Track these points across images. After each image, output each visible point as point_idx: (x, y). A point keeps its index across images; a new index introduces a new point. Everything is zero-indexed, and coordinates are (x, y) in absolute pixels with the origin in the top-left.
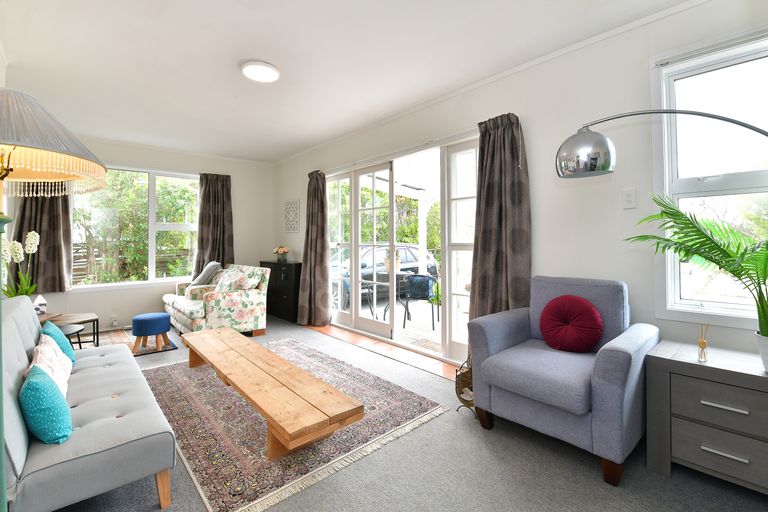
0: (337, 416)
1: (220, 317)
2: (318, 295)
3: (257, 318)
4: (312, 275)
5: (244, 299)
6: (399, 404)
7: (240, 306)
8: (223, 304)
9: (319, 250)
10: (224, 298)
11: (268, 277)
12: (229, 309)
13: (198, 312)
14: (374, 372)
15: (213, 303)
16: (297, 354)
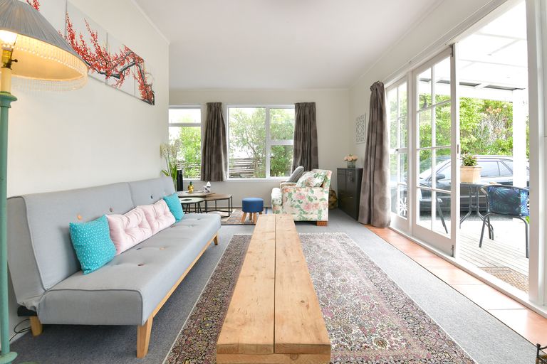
0: (284, 345)
1: (292, 206)
2: (377, 198)
3: (320, 212)
4: (372, 179)
5: (310, 194)
6: (423, 353)
7: (307, 199)
8: (294, 196)
9: (378, 156)
10: (295, 192)
11: (329, 178)
12: (299, 201)
13: (277, 200)
14: (409, 293)
15: (287, 195)
16: (340, 248)
